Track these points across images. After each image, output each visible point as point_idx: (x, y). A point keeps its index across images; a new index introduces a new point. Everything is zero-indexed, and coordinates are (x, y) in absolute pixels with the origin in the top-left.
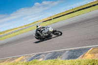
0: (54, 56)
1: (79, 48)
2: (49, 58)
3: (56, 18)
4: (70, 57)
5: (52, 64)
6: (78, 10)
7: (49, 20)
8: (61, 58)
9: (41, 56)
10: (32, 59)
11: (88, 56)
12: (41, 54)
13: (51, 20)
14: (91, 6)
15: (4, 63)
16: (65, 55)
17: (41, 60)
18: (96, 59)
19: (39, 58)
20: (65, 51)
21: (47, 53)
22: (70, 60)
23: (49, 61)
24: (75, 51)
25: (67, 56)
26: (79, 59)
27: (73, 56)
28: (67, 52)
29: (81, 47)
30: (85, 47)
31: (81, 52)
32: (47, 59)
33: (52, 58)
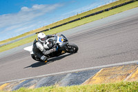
0: (51, 82)
1: (84, 69)
2: (43, 85)
3: (55, 27)
4: (72, 83)
6: (86, 17)
7: (45, 31)
8: (60, 84)
9: (32, 82)
11: (97, 80)
12: (32, 79)
13: (48, 30)
14: (102, 11)
16: (65, 80)
17: (31, 87)
18: (107, 84)
19: (29, 85)
20: (65, 75)
21: (40, 78)
22: (72, 87)
23: (43, 88)
24: (79, 73)
25: (68, 81)
26: (84, 84)
27: (76, 80)
28: (68, 75)
31: (87, 75)
32: (41, 86)
33: (48, 84)
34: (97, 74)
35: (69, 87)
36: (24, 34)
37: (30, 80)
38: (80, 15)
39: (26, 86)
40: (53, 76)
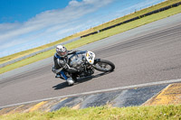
0: (100, 101)
1: (145, 85)
2: (91, 105)
3: (106, 29)
4: (129, 103)
5: (95, 114)
7: (93, 34)
8: (113, 104)
9: (76, 100)
10: (59, 107)
11: (163, 100)
12: (77, 97)
13: (96, 33)
14: (169, 7)
15: (8, 114)
16: (120, 99)
17: (75, 108)
18: (177, 105)
19: (73, 105)
20: (120, 92)
21: (87, 96)
22: (129, 108)
23: (91, 109)
24: (139, 90)
25: (123, 101)
26: (146, 105)
27: (135, 99)
28: (124, 92)
29: (150, 84)
30: (156, 83)
31: (149, 92)
32: (88, 105)
33: (97, 103)
34: (163, 91)
35: (124, 109)
36: (66, 39)
37: (74, 98)
38: (139, 12)
39: (69, 106)
40: (104, 93)
